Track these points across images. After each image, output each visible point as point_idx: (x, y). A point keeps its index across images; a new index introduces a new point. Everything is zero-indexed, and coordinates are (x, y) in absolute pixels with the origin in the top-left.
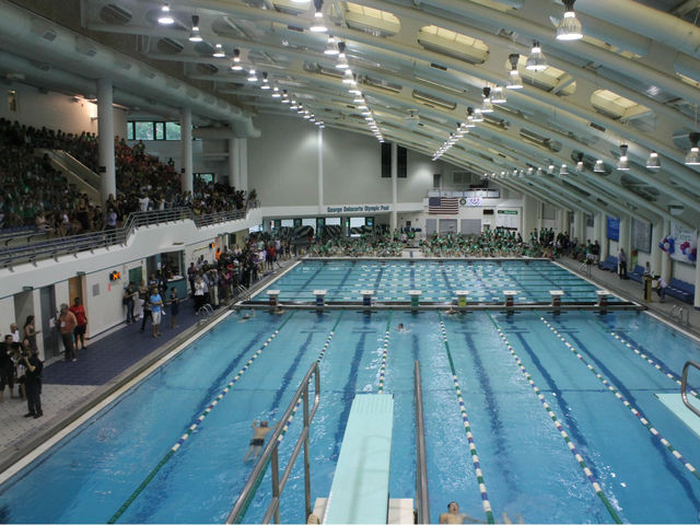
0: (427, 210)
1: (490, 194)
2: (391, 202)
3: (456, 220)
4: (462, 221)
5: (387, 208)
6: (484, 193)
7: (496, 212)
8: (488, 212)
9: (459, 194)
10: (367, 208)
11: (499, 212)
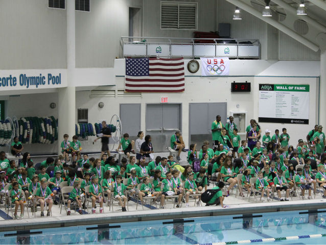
0: (121, 84)
1: (243, 50)
2: (65, 65)
3: (179, 106)
4: (191, 105)
5: (57, 80)
6: (232, 49)
7: (255, 87)
8: (241, 88)
9: (184, 51)
10: (24, 80)
11: (261, 87)
